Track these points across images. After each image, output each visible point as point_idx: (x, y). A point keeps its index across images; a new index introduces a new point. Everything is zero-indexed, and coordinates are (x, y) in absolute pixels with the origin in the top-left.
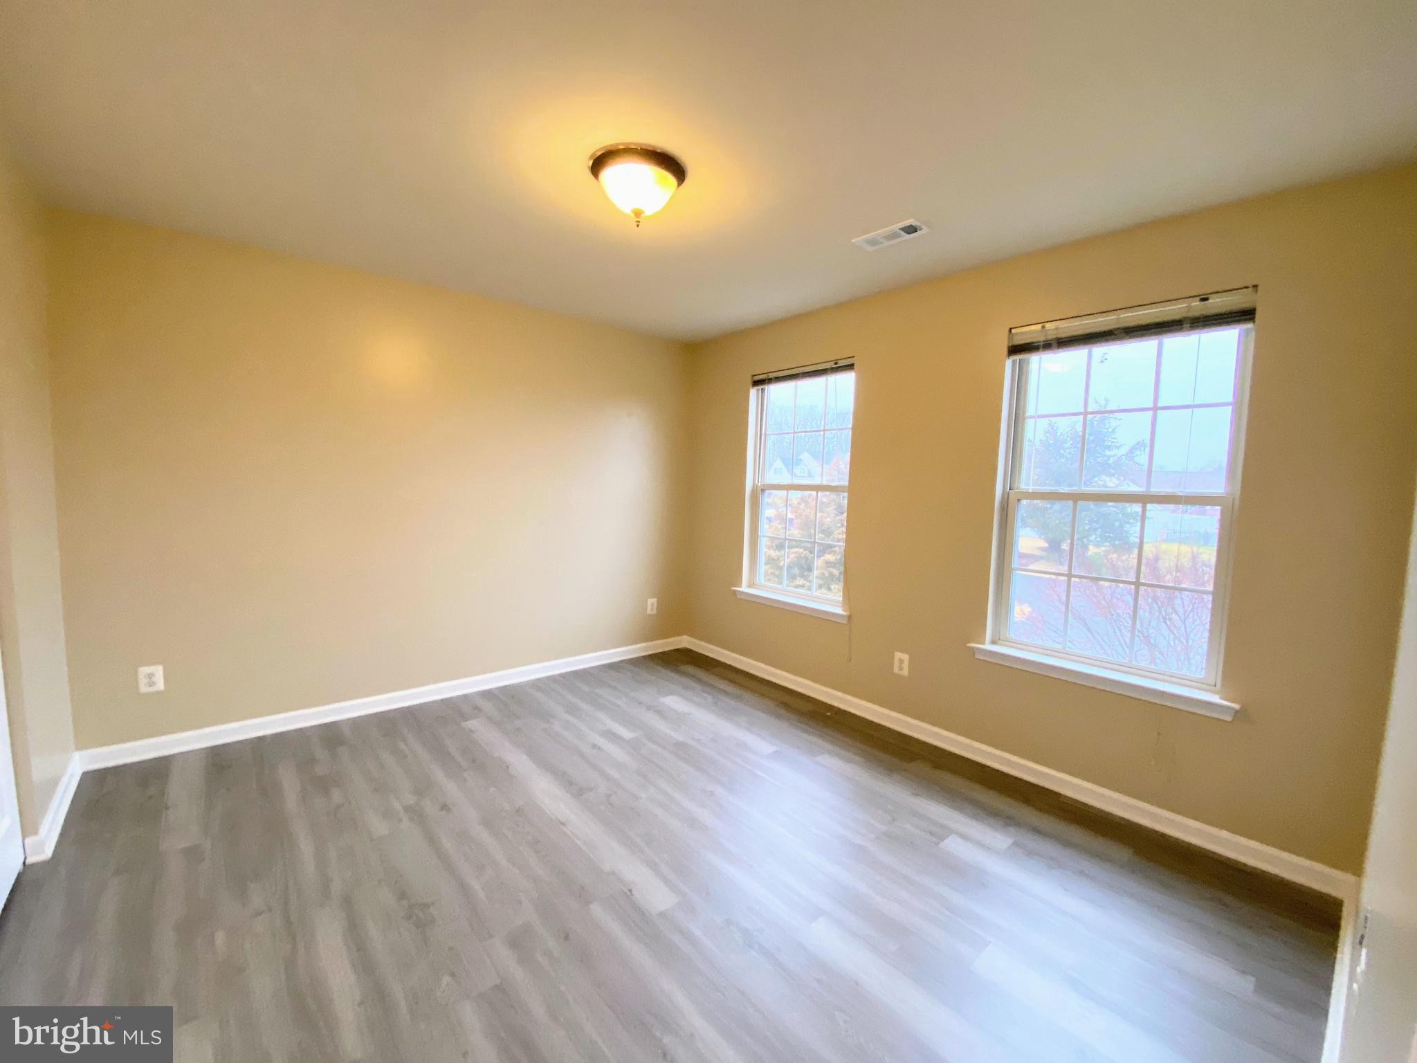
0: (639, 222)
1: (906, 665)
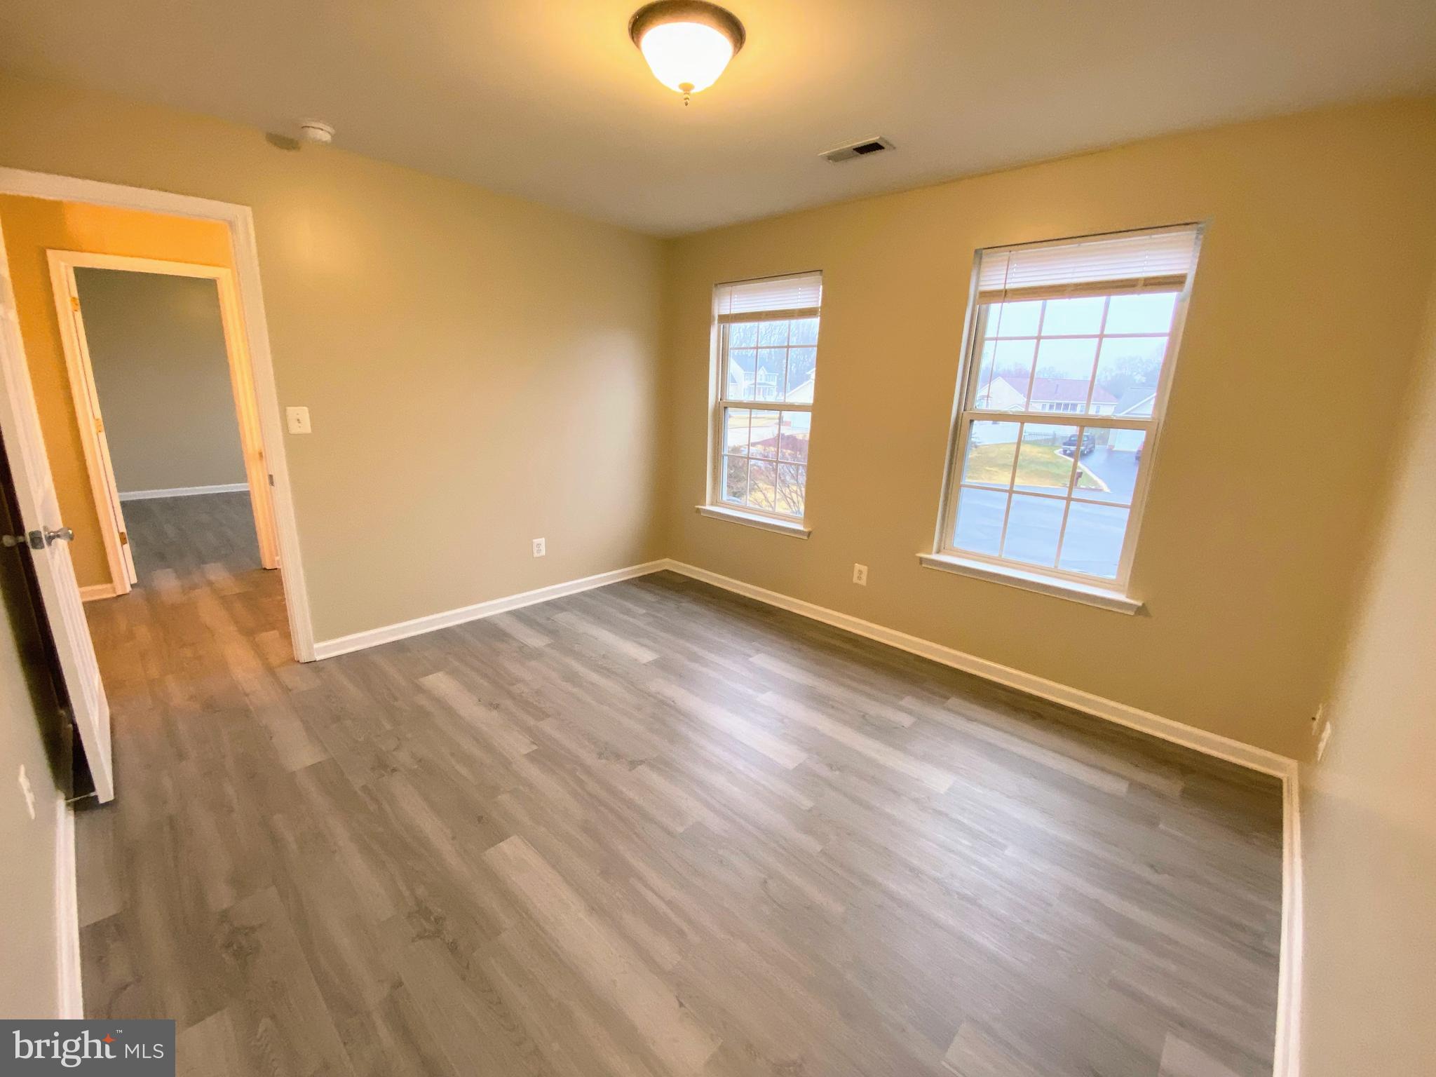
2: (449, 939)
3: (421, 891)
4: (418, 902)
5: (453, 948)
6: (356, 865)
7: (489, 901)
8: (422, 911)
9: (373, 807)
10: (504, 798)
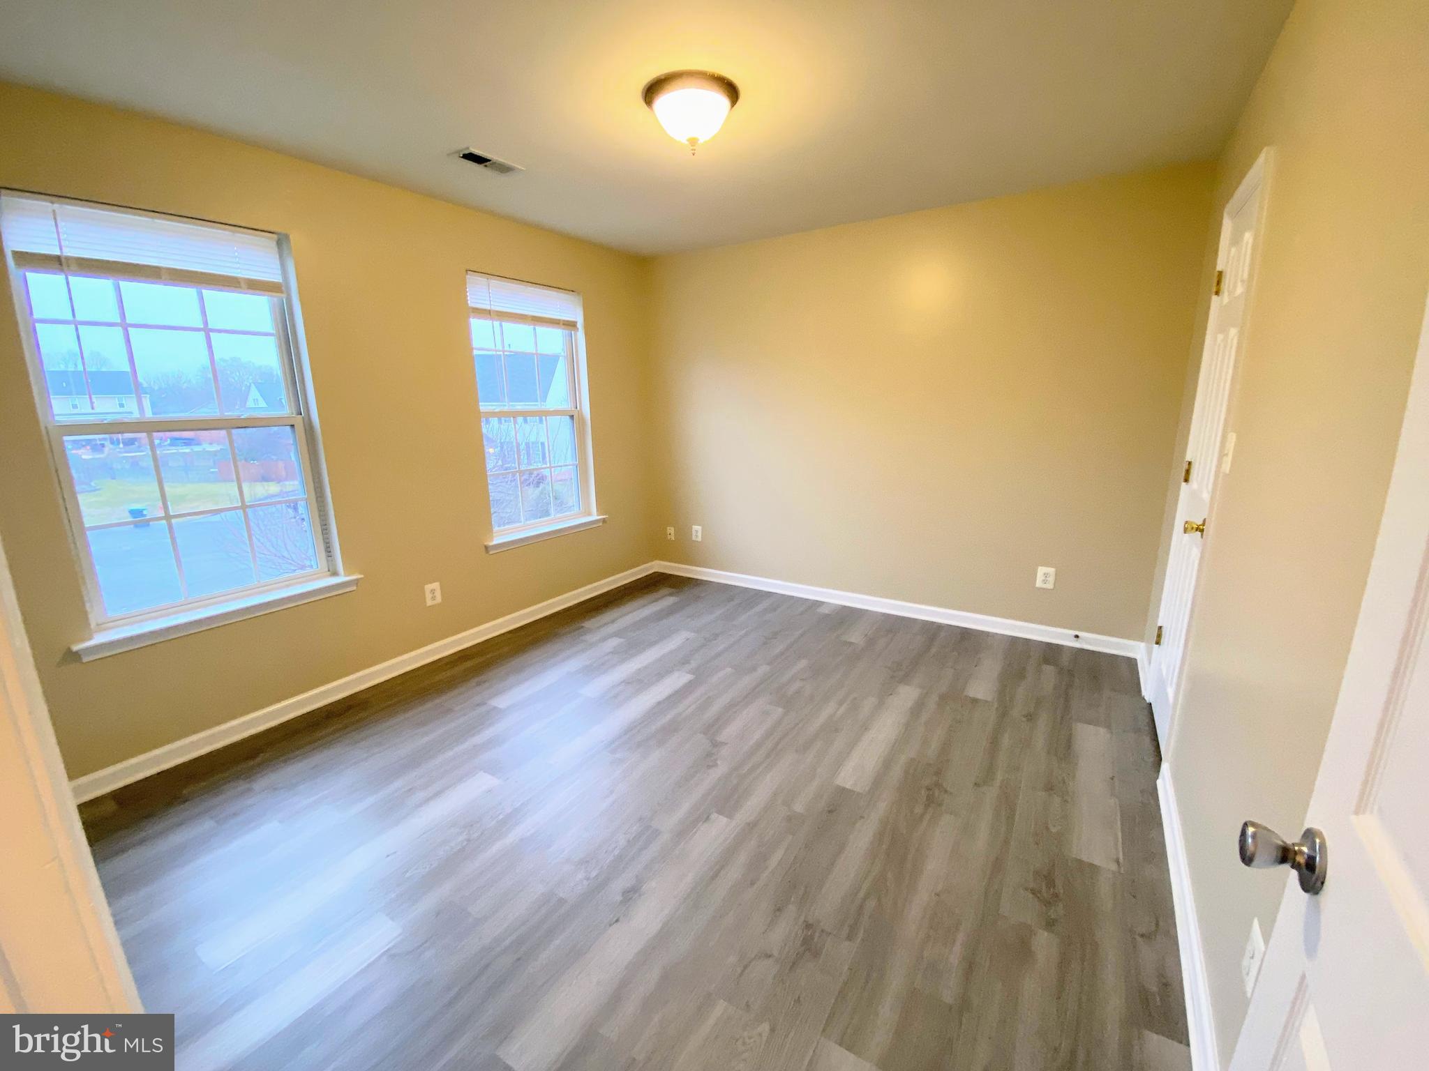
2: (935, 778)
3: (918, 810)
4: (927, 806)
5: (938, 773)
6: (935, 866)
7: (897, 772)
8: (930, 801)
9: (871, 904)
10: (799, 807)
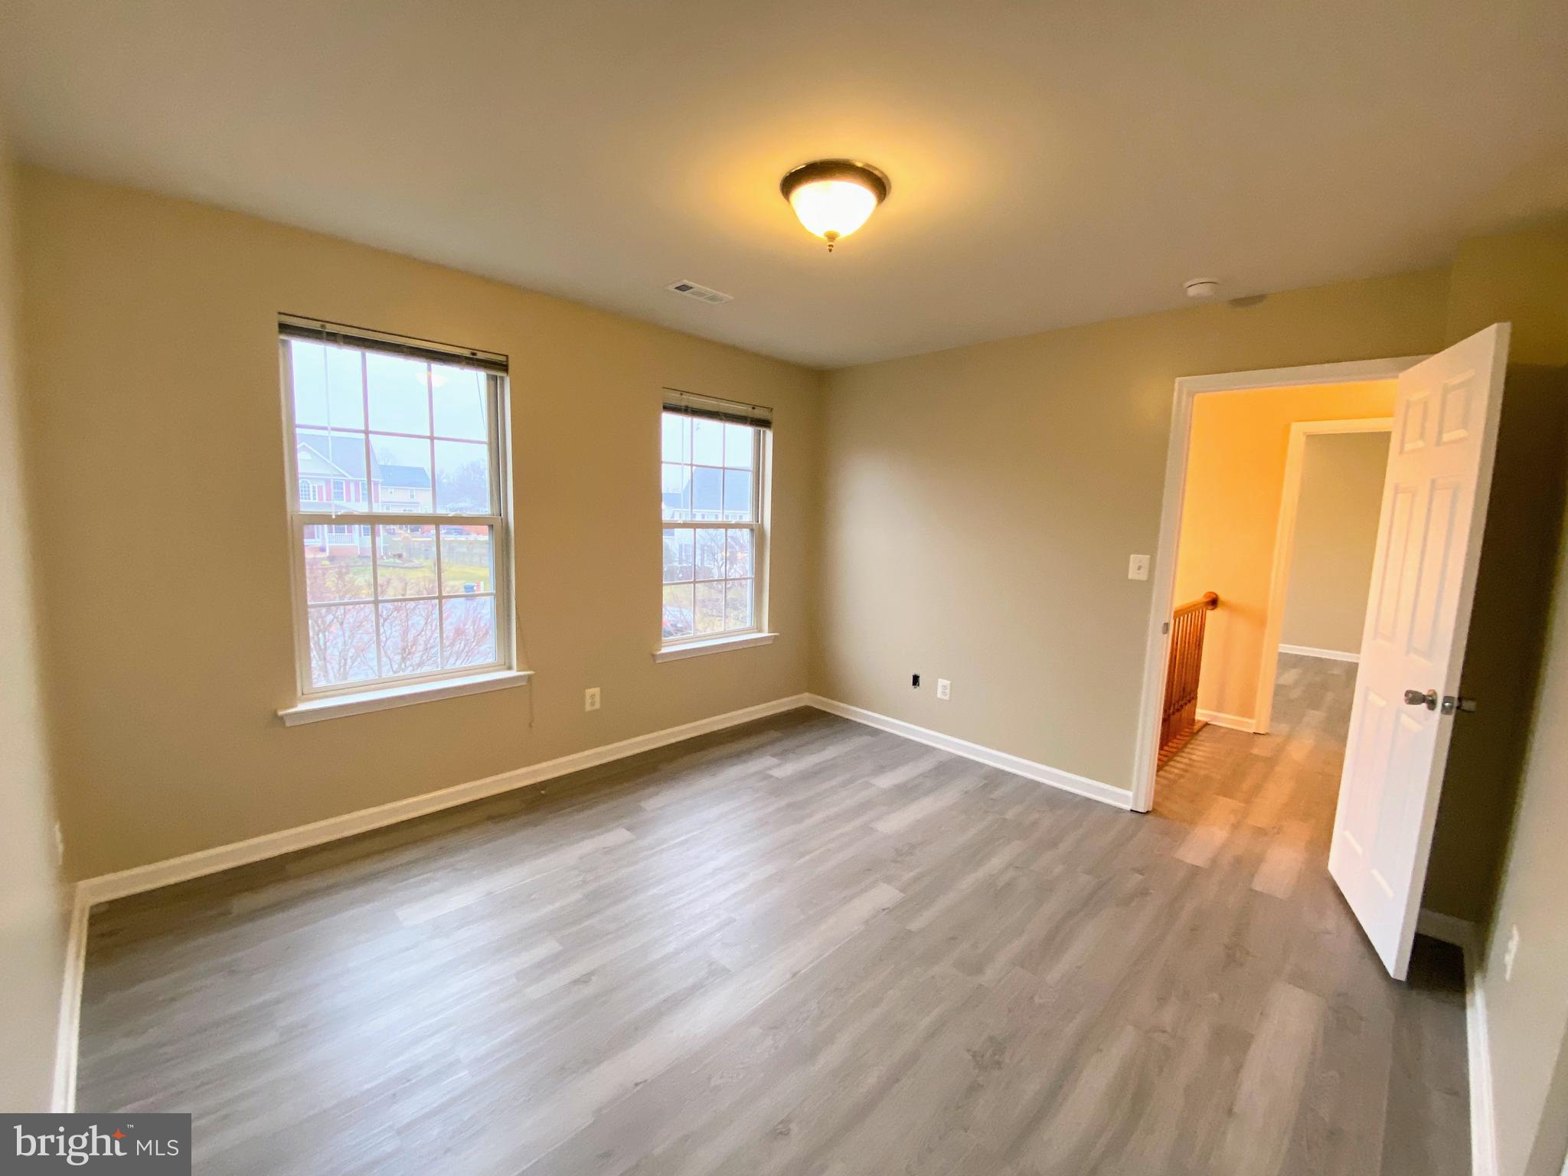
0: (832, 246)
1: (598, 699)
